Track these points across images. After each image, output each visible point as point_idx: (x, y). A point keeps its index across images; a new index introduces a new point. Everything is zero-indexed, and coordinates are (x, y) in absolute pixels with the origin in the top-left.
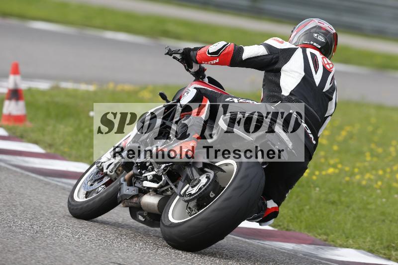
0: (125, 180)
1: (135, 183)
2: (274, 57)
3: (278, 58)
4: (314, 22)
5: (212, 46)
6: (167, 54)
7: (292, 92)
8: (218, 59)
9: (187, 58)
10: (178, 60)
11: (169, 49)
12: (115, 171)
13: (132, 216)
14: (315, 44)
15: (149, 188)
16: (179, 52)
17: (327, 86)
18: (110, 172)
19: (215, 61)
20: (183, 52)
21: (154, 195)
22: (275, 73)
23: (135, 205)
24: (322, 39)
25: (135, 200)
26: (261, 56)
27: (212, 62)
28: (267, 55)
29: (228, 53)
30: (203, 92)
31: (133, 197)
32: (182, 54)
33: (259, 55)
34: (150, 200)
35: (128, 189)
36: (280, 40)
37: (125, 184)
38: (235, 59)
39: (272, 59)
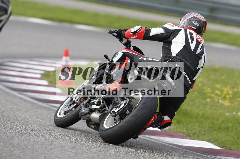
0: (83, 105)
1: (88, 106)
2: (168, 34)
3: (170, 35)
4: (193, 15)
5: (133, 28)
6: (109, 33)
7: (178, 54)
8: (136, 36)
9: (120, 35)
10: (115, 37)
11: (110, 30)
12: (80, 100)
13: (87, 126)
14: (193, 27)
15: (95, 109)
16: (115, 32)
17: (199, 51)
18: (77, 100)
19: (135, 37)
20: (118, 32)
21: (97, 113)
22: (168, 43)
23: (88, 119)
24: (197, 24)
25: (87, 116)
26: (160, 34)
27: (133, 37)
28: (164, 33)
29: (142, 32)
30: (126, 54)
31: (86, 114)
32: (117, 33)
33: (159, 33)
34: (95, 116)
35: (84, 110)
36: (172, 25)
37: (83, 106)
38: (146, 36)
39: (167, 35)
